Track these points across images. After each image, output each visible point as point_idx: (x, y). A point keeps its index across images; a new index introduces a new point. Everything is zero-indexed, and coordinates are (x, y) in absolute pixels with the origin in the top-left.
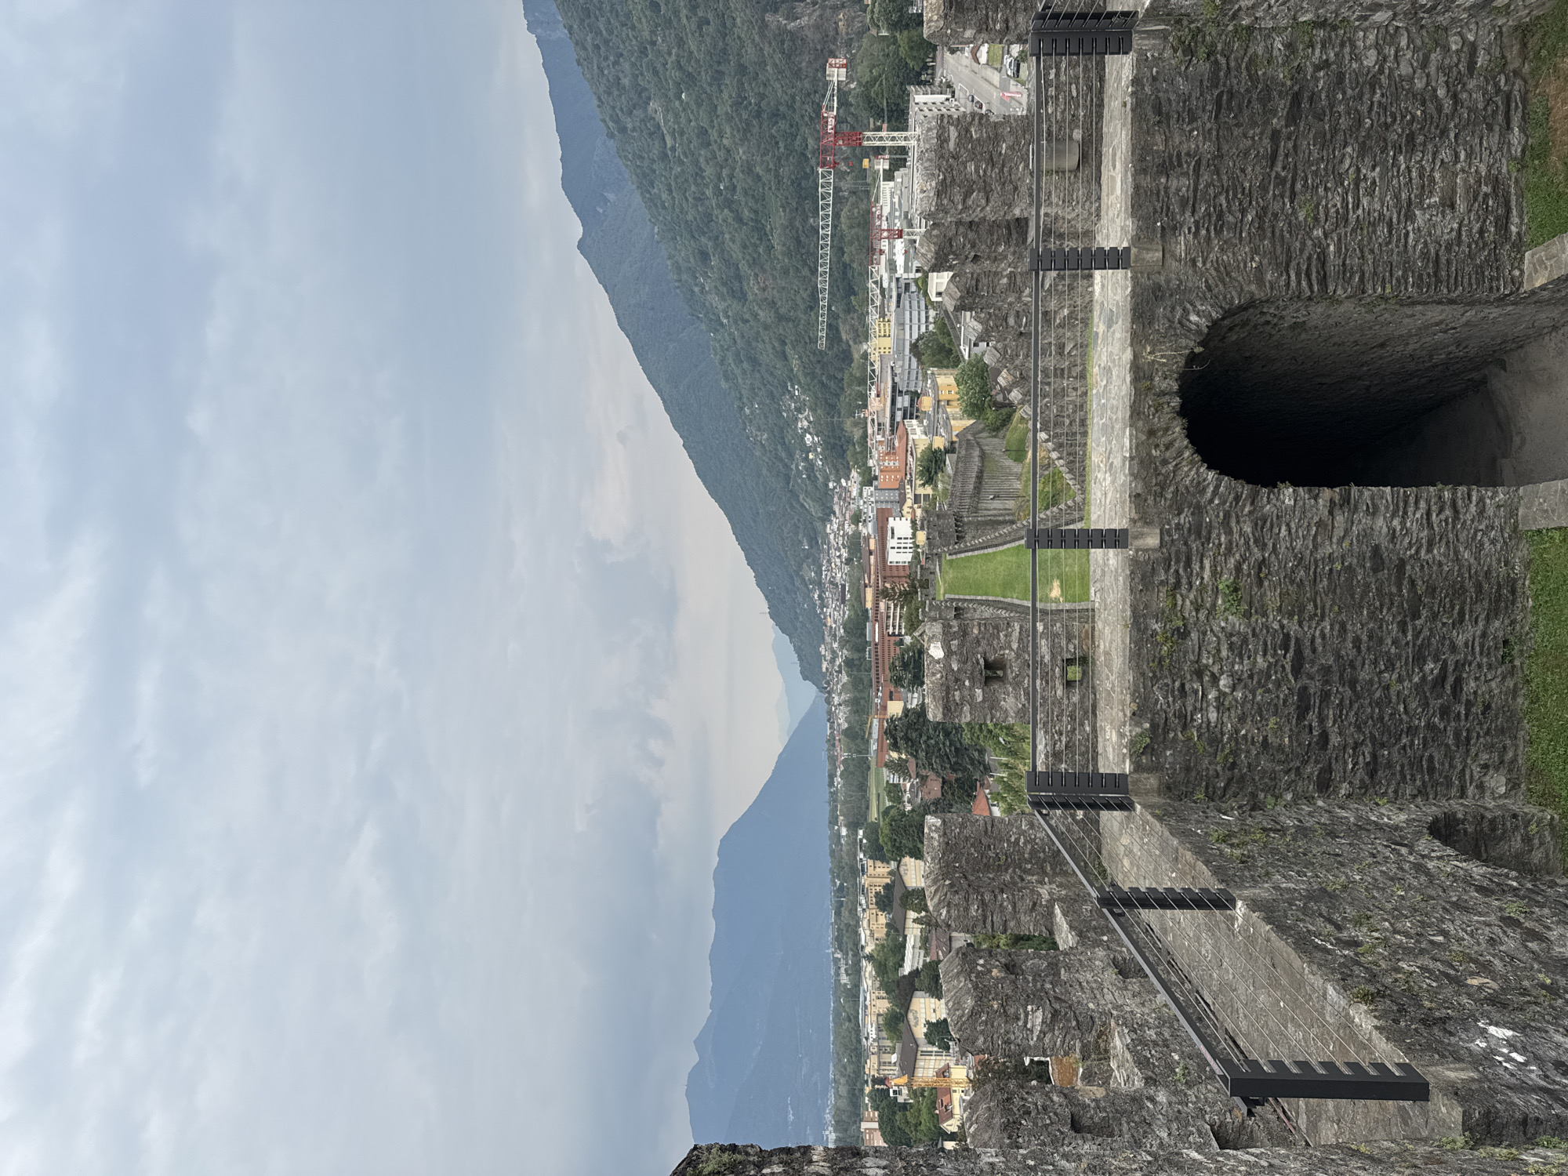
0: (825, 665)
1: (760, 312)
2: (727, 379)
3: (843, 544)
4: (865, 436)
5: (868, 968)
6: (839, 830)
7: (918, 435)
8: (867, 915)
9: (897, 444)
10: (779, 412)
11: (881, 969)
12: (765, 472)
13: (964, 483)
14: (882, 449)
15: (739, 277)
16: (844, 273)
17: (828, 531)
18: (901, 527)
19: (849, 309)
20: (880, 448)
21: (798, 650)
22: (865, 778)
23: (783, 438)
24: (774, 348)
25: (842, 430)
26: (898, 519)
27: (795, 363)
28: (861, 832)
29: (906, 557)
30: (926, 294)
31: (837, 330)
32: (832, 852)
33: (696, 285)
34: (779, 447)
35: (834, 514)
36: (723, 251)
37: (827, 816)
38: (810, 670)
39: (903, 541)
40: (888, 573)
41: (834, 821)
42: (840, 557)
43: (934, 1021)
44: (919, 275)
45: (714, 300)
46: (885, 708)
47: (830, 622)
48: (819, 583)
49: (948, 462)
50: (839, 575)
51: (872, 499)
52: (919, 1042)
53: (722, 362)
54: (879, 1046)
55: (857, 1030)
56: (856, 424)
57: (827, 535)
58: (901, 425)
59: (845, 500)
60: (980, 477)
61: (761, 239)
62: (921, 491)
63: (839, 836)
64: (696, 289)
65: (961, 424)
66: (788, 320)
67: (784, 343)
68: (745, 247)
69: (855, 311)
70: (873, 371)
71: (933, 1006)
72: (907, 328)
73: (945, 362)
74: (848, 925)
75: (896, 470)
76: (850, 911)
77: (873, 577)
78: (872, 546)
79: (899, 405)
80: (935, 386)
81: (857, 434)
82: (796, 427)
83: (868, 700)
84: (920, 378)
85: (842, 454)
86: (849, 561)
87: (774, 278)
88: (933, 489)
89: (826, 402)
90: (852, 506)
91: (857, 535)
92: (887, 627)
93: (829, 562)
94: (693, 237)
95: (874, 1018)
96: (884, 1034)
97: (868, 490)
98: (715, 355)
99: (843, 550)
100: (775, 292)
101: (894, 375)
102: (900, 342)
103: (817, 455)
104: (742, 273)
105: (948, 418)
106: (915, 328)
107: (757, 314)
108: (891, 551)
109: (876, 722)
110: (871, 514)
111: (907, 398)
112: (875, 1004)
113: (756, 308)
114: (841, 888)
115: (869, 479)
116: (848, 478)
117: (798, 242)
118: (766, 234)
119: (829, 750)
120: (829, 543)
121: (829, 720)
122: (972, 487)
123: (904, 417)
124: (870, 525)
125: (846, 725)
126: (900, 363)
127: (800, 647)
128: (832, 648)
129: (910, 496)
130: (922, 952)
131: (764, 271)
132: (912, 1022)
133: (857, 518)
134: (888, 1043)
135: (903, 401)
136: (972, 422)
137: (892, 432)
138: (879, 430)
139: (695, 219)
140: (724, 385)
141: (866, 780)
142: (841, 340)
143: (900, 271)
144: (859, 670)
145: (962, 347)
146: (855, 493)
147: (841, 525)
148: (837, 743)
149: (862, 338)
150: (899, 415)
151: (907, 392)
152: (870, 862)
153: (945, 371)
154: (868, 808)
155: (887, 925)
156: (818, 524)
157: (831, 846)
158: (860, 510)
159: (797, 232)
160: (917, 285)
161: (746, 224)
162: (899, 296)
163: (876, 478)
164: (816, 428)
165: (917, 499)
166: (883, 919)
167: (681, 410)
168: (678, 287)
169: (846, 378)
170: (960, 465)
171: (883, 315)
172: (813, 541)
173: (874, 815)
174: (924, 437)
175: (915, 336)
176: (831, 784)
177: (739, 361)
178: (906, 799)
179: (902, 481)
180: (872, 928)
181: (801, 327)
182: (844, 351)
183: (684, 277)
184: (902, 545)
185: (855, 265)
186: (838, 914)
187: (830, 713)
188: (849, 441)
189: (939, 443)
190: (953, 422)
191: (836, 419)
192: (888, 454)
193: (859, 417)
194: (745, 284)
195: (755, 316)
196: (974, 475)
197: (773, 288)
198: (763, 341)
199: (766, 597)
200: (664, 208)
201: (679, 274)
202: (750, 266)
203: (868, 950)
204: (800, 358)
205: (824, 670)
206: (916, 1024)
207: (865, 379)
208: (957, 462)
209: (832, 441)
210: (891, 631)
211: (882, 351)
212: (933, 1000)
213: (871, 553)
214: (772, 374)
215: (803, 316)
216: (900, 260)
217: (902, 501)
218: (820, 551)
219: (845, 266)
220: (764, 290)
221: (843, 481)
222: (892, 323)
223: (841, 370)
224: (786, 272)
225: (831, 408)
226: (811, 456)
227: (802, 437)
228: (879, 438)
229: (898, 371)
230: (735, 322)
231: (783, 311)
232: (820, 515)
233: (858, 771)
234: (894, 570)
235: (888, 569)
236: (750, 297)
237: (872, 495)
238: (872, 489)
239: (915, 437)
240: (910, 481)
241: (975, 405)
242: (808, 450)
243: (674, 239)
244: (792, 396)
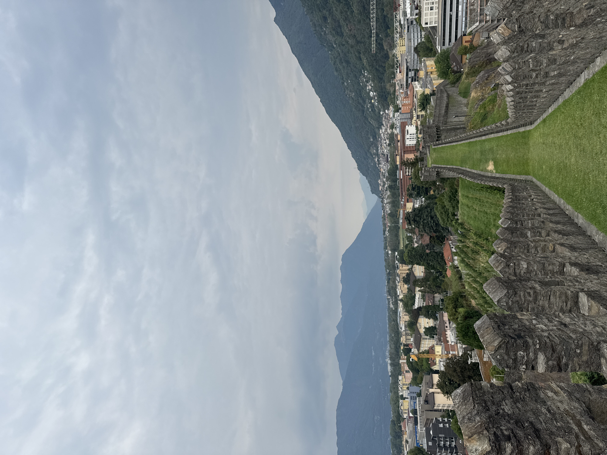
0: (380, 188)
1: (349, 40)
2: (337, 71)
3: (387, 138)
4: (395, 91)
5: (401, 304)
6: (388, 251)
7: (418, 88)
8: (400, 284)
9: (409, 93)
10: (359, 83)
11: (406, 305)
12: (354, 109)
13: (440, 110)
14: (403, 96)
15: (340, 26)
16: (384, 20)
17: (381, 132)
18: (411, 129)
19: (387, 35)
20: (402, 95)
21: (370, 182)
22: (398, 232)
23: (361, 94)
24: (356, 55)
25: (386, 89)
26: (410, 126)
27: (365, 61)
28: (396, 253)
29: (414, 142)
30: (420, 25)
31: (382, 45)
32: (385, 260)
33: (322, 32)
34: (359, 98)
35: (383, 125)
36: (333, 16)
37: (383, 246)
38: (375, 189)
39: (412, 135)
40: (406, 149)
41: (386, 248)
42: (386, 143)
43: (427, 327)
44: (417, 16)
45: (330, 37)
46: (405, 205)
47: (382, 170)
48: (377, 155)
49: (432, 100)
50: (385, 151)
51: (399, 118)
52: (422, 335)
53: (334, 64)
54: (406, 333)
55: (397, 325)
56: (391, 86)
57: (380, 134)
58: (411, 84)
59: (387, 119)
60: (447, 107)
61: (348, 9)
62: (420, 113)
63: (388, 253)
64: (323, 33)
65: (437, 82)
66: (361, 43)
67: (360, 53)
68: (341, 13)
69: (390, 36)
70: (398, 61)
71: (427, 321)
72: (412, 41)
73: (429, 55)
74: (392, 287)
75: (409, 105)
76: (393, 282)
77: (399, 151)
78: (399, 138)
79: (410, 76)
80: (425, 66)
81: (392, 90)
82: (366, 89)
83: (399, 202)
84: (419, 62)
85: (386, 99)
86: (389, 145)
87: (355, 25)
88: (425, 112)
89: (378, 77)
90: (390, 121)
91: (392, 133)
92: (406, 172)
93: (381, 145)
94: (320, 11)
95: (404, 322)
96: (407, 329)
97: (397, 114)
98: (332, 61)
99: (387, 140)
100: (355, 31)
101: (407, 63)
102: (409, 47)
103: (375, 101)
104: (341, 24)
105: (431, 80)
106: (416, 40)
107: (348, 41)
108: (407, 140)
109: (401, 211)
110: (398, 125)
111: (413, 72)
112: (404, 318)
113: (348, 39)
114: (389, 273)
115: (397, 109)
116: (388, 110)
118: (350, 6)
119: (383, 221)
120: (381, 137)
121: (383, 209)
122: (443, 111)
123: (412, 81)
124: (398, 129)
125: (390, 212)
126: (410, 57)
127: (370, 181)
128: (383, 181)
129: (415, 115)
130: (422, 300)
131: (350, 22)
132: (419, 327)
133: (392, 127)
134: (409, 332)
135: (411, 74)
136: (442, 81)
137: (407, 88)
138: (401, 87)
139: (321, 3)
140: (336, 73)
141: (398, 233)
142: (384, 49)
143: (409, 16)
144: (394, 190)
145: (437, 47)
146: (391, 116)
147: (386, 130)
148: (386, 218)
149: (393, 48)
150: (410, 80)
151: (413, 70)
152: (401, 265)
153: (429, 59)
154: (399, 243)
155: (408, 288)
156: (376, 130)
157: (385, 257)
158: (394, 123)
159: (364, 3)
160: (416, 21)
162: (408, 27)
163: (400, 109)
164: (375, 89)
165: (418, 117)
166: (406, 286)
167: (319, 86)
168: (315, 33)
169: (386, 65)
170: (438, 101)
171: (401, 36)
172: (375, 137)
173: (402, 246)
174: (421, 89)
175: (416, 44)
176: (384, 234)
177: (341, 62)
178: (415, 241)
179: (411, 109)
180: (402, 290)
181: (367, 45)
182: (385, 54)
183: (317, 28)
184: (412, 137)
185: (389, 16)
186: (388, 282)
187: (383, 206)
188: (389, 93)
189: (428, 91)
190: (434, 82)
191: (383, 84)
192: (405, 98)
193: (393, 83)
194: (342, 29)
195: (347, 42)
196: (445, 105)
197: (354, 30)
198: (351, 53)
199: (356, 161)
201: (315, 28)
202: (344, 21)
203: (401, 297)
204: (367, 59)
205: (380, 189)
206: (420, 328)
207: (395, 65)
208: (437, 100)
209: (381, 94)
210: (407, 174)
211: (402, 52)
212: (427, 319)
213: (398, 141)
214: (355, 67)
215: (367, 40)
216: (408, 11)
217: (412, 118)
218: (377, 141)
219: (385, 17)
220: (350, 30)
221: (387, 111)
222: (406, 40)
223: (385, 62)
224: (359, 22)
225: (381, 80)
226: (373, 101)
227: (369, 93)
228: (401, 91)
229: (409, 60)
230: (339, 46)
231: (359, 39)
232: (377, 126)
233: (395, 230)
234: (409, 148)
235: (406, 148)
236: (345, 34)
237: (398, 116)
238: (399, 113)
239: (417, 89)
240: (415, 109)
241: (443, 73)
242: (371, 99)
243: (312, 12)
244: (364, 76)
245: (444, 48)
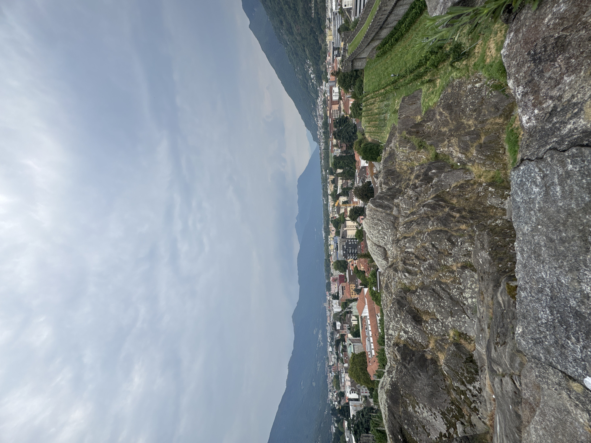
0: (318, 136)
2: (290, 61)
3: (322, 103)
4: (326, 68)
5: (330, 197)
8: (329, 187)
9: (334, 65)
10: (304, 69)
11: (332, 195)
12: (301, 87)
15: (291, 27)
16: (319, 21)
17: (318, 101)
18: (336, 89)
19: (321, 32)
20: (330, 69)
21: (312, 134)
22: (328, 159)
23: (306, 77)
24: (302, 48)
25: (320, 70)
27: (307, 52)
28: (328, 171)
29: (337, 98)
31: (318, 40)
34: (305, 79)
35: (319, 96)
36: (286, 19)
38: (315, 139)
39: (336, 93)
41: (322, 171)
42: (321, 107)
44: (339, 10)
45: (285, 37)
47: (319, 125)
48: (316, 116)
50: (321, 112)
51: (328, 86)
53: (289, 56)
56: (323, 66)
57: (318, 103)
58: (335, 59)
59: (322, 91)
61: (296, 13)
64: (280, 34)
67: (304, 47)
70: (328, 47)
71: (344, 199)
72: (336, 26)
76: (326, 188)
77: (329, 107)
78: (329, 99)
79: (335, 54)
81: (324, 69)
82: (309, 73)
84: (340, 42)
85: (321, 77)
86: (323, 107)
87: (300, 26)
91: (325, 98)
95: (331, 206)
97: (327, 84)
98: (287, 54)
99: (322, 105)
100: (301, 30)
101: (333, 44)
103: (314, 80)
108: (333, 97)
109: (331, 142)
110: (328, 90)
113: (296, 37)
114: (324, 183)
116: (322, 85)
117: (306, 12)
118: (297, 11)
119: (320, 155)
120: (318, 105)
121: (320, 149)
123: (336, 57)
124: (328, 93)
126: (335, 39)
128: (320, 131)
131: (298, 24)
133: (325, 94)
137: (333, 63)
138: (330, 64)
140: (290, 63)
142: (319, 43)
143: (334, 9)
144: (326, 134)
147: (321, 98)
148: (322, 153)
150: (335, 57)
152: (330, 176)
154: (329, 164)
156: (315, 100)
157: (322, 176)
158: (325, 91)
161: (292, 9)
162: (334, 19)
163: (329, 79)
164: (314, 72)
166: (333, 186)
168: (276, 35)
169: (321, 53)
171: (330, 28)
172: (314, 105)
173: (330, 166)
175: (339, 26)
176: (321, 163)
177: (293, 55)
180: (331, 189)
184: (336, 95)
185: (322, 18)
187: (320, 147)
188: (322, 72)
191: (318, 67)
193: (325, 64)
194: (293, 29)
195: (296, 39)
198: (299, 47)
200: (270, 8)
201: (276, 30)
202: (294, 23)
204: (309, 50)
205: (318, 138)
207: (326, 52)
209: (318, 74)
211: (330, 39)
213: (328, 101)
214: (302, 58)
215: (309, 37)
218: (316, 107)
219: (319, 19)
220: (298, 30)
222: (332, 29)
223: (319, 52)
224: (303, 23)
225: (317, 64)
227: (310, 75)
228: (330, 67)
229: (334, 42)
230: (291, 42)
232: (316, 97)
233: (327, 157)
235: (333, 103)
236: (294, 33)
242: (312, 79)
243: (273, 18)
244: (307, 63)
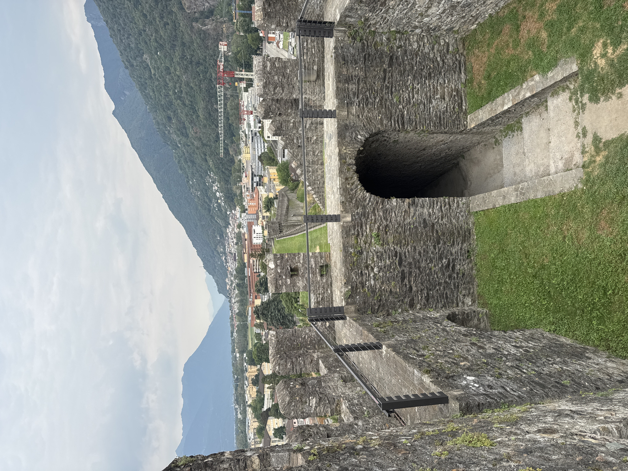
0: (228, 287)
1: (194, 142)
2: (181, 169)
3: (234, 237)
4: (241, 193)
5: (249, 410)
6: (236, 355)
7: (263, 192)
8: (248, 388)
9: (254, 196)
10: (205, 183)
11: (255, 409)
12: (199, 208)
13: (282, 211)
14: (249, 198)
15: (185, 128)
16: (230, 128)
17: (228, 232)
18: (258, 229)
19: (232, 142)
20: (248, 198)
21: (217, 282)
22: (246, 332)
23: (207, 194)
24: (201, 157)
25: (232, 190)
26: (256, 226)
27: (211, 163)
28: (245, 355)
29: (260, 241)
30: (263, 137)
31: (228, 150)
32: (233, 365)
33: (166, 130)
34: (205, 197)
35: (230, 224)
36: (177, 117)
37: (230, 349)
38: (222, 289)
39: (259, 235)
40: (253, 248)
41: (233, 351)
42: (233, 242)
43: (277, 428)
44: (260, 129)
45: (174, 136)
46: (253, 302)
47: (230, 269)
48: (225, 253)
49: (275, 203)
50: (233, 250)
51: (246, 218)
52: (271, 437)
53: (179, 162)
54: (255, 442)
55: (246, 436)
56: (237, 188)
57: (227, 233)
58: (256, 188)
59: (234, 219)
60: (288, 208)
61: (194, 113)
62: (265, 214)
63: (236, 357)
64: (166, 132)
65: (280, 188)
66: (207, 145)
67: (205, 155)
68: (187, 115)
69: (235, 143)
70: (244, 167)
71: (276, 422)
72: (256, 150)
73: (272, 164)
74: (240, 394)
75: (255, 206)
76: (241, 388)
77: (247, 250)
78: (246, 237)
79: (255, 180)
80: (269, 173)
81: (238, 192)
82: (212, 189)
83: (247, 300)
84: (263, 170)
85: (232, 200)
86: (237, 244)
87: (200, 128)
88: (270, 214)
89: (225, 179)
90: (237, 221)
91: (240, 233)
92: (254, 269)
93: (228, 244)
94: (164, 111)
95: (252, 430)
96: (257, 436)
97: (243, 215)
98: (176, 159)
99: (234, 239)
100: (201, 134)
101: (252, 169)
102: (254, 155)
103: (222, 200)
104: (186, 126)
105: (274, 186)
106: (260, 150)
107: (194, 143)
108: (254, 239)
109: (250, 308)
110: (245, 224)
111: (258, 178)
112: (253, 424)
113: (193, 140)
114: (237, 379)
115: (244, 210)
116: (235, 210)
117: (210, 114)
118: (196, 111)
119: (231, 322)
120: (228, 236)
121: (230, 310)
122: (285, 212)
123: (257, 185)
124: (245, 229)
125: (238, 311)
126: (254, 164)
127: (217, 280)
128: (231, 279)
129: (261, 216)
130: (271, 401)
131: (196, 126)
132: (268, 430)
133: (239, 226)
134: (259, 440)
135: (256, 179)
136: (284, 187)
137: (252, 191)
138: (247, 190)
139: (165, 103)
140: (180, 172)
141: (247, 333)
142: (230, 154)
143: (252, 128)
144: (243, 288)
145: (278, 158)
146: (238, 216)
147: (233, 229)
148: (234, 319)
149: (238, 154)
150: (255, 185)
151: (258, 175)
152: (249, 366)
153: (272, 167)
154: (247, 344)
155: (257, 392)
156: (223, 229)
157: (232, 362)
158: (241, 223)
159: (209, 110)
160: (259, 133)
161: (187, 106)
162: (252, 137)
163: (247, 210)
164: (221, 190)
165: (263, 217)
166: (255, 389)
167: (161, 182)
168: (158, 131)
169: (232, 169)
170: (280, 203)
171: (246, 145)
172: (221, 236)
173: (250, 347)
174: (265, 193)
175: (260, 153)
176: (232, 336)
177: (186, 162)
178: (263, 339)
179: (257, 211)
180: (251, 393)
181: (213, 148)
182: (231, 159)
183: (161, 127)
185: (234, 125)
186: (236, 389)
187: (231, 306)
188: (235, 195)
189: (271, 195)
190: (276, 187)
191: (229, 186)
192: (251, 200)
193: (239, 185)
194: (188, 131)
195: (193, 144)
196: (285, 207)
197: (200, 133)
198: (196, 154)
199: (202, 260)
200: (151, 98)
201: (158, 126)
202: (190, 123)
203: (249, 403)
204: (213, 161)
205: (228, 289)
206: (270, 430)
207: (240, 170)
208: (279, 202)
209: (228, 195)
210: (255, 271)
211: (247, 159)
212: (276, 419)
213: (246, 240)
214: (201, 167)
215: (213, 144)
216: (252, 123)
217: (258, 219)
218: (224, 240)
219: (230, 125)
220: (196, 133)
221: (233, 211)
222: (250, 148)
223: (231, 166)
224: (205, 126)
225: (227, 182)
226: (219, 201)
227: (215, 193)
228: (247, 193)
229: (254, 167)
230: (184, 146)
231: (204, 142)
232: (224, 225)
233: (243, 329)
234: (256, 246)
235: (253, 246)
236: (190, 136)
237: (245, 217)
238: (245, 214)
239: (262, 193)
240: (261, 211)
241: (284, 180)
242: (218, 199)
243: (156, 111)
244: (210, 177)
245: (285, 159)
